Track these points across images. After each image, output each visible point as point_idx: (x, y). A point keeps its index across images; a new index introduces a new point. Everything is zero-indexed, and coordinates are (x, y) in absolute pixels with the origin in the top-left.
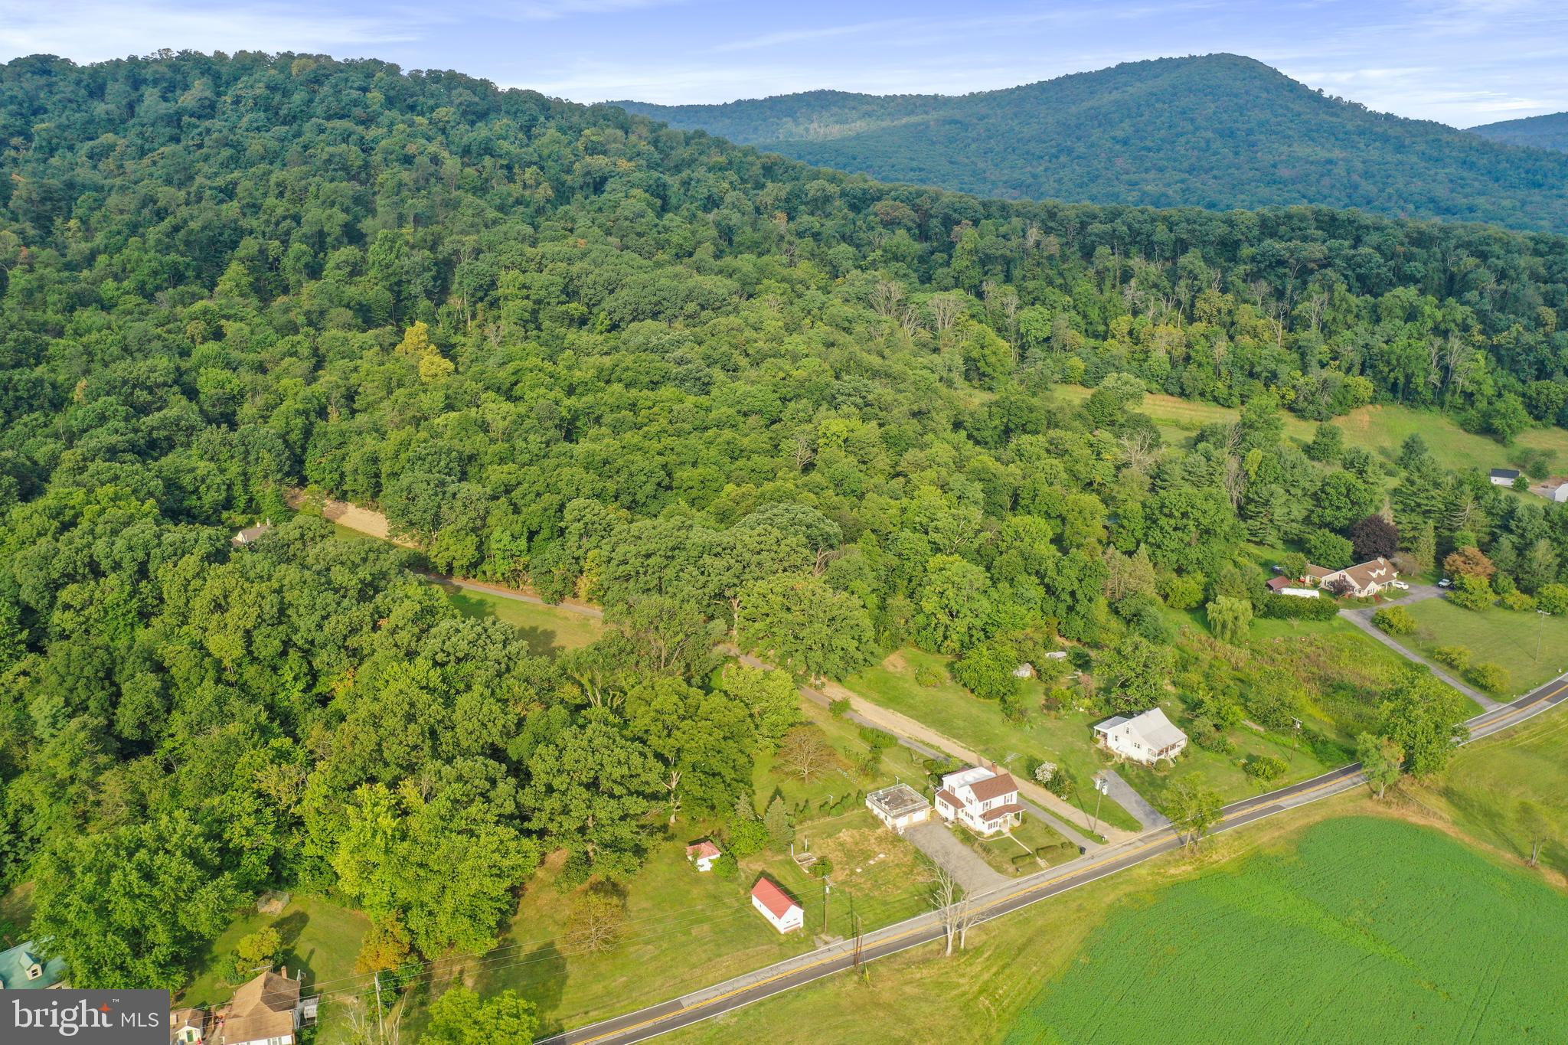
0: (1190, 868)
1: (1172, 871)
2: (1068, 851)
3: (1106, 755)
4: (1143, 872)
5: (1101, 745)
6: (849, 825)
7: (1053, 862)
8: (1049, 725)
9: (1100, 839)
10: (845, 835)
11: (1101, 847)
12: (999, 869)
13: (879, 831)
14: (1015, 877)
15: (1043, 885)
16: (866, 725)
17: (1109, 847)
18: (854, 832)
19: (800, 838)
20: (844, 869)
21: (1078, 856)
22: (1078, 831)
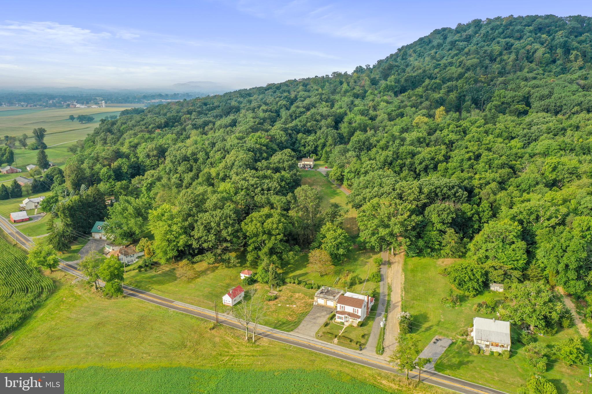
0: (395, 387)
1: (384, 382)
3: (464, 333)
4: (369, 372)
5: (470, 329)
6: (305, 293)
9: (380, 352)
10: (297, 295)
12: (317, 332)
14: (317, 338)
16: (382, 273)
17: (377, 356)
18: (303, 296)
19: (283, 288)
20: (277, 302)
21: (356, 349)
22: (378, 344)
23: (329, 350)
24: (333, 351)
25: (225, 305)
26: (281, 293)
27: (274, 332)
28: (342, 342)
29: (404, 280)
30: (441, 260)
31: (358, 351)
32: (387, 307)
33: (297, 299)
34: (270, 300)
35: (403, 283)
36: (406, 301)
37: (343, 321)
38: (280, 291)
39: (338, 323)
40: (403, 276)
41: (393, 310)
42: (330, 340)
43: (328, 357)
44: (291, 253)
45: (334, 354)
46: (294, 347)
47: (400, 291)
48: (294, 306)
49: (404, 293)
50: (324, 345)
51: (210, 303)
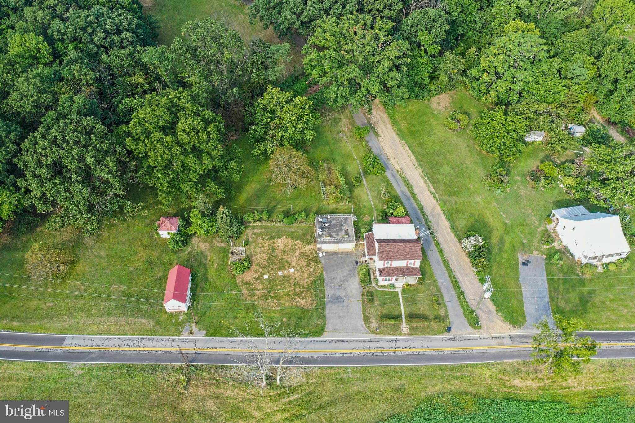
0: (535, 384)
1: (516, 382)
2: (435, 325)
3: (548, 238)
4: (487, 372)
5: (550, 227)
6: (291, 235)
7: (414, 331)
8: (522, 192)
9: (475, 322)
10: (281, 243)
11: (470, 330)
12: (366, 319)
13: (308, 247)
14: (374, 333)
15: (387, 351)
16: (375, 151)
17: (476, 334)
18: (290, 241)
19: (249, 233)
20: (256, 271)
21: (443, 333)
22: (463, 307)
23: (407, 352)
24: (414, 351)
25: (171, 314)
26: (251, 247)
28: (416, 327)
29: (412, 156)
30: (434, 100)
31: (446, 335)
32: (427, 223)
33: (284, 252)
34: (243, 271)
35: (416, 164)
36: (444, 202)
37: (392, 282)
38: (247, 243)
39: (384, 286)
40: (407, 148)
41: (438, 226)
42: (396, 329)
43: (417, 370)
45: (419, 357)
46: (355, 371)
47: (422, 183)
48: (292, 270)
49: (430, 184)
50: (393, 344)
51: (143, 321)
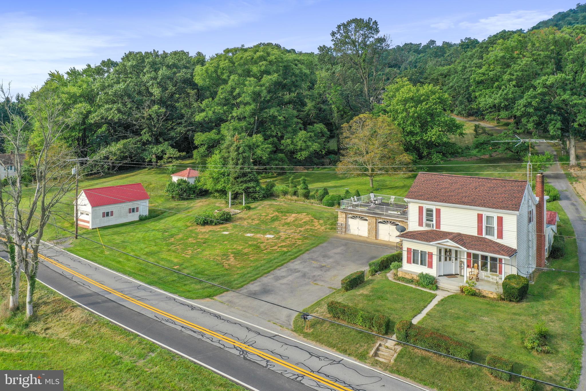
7: (408, 366)
10: (293, 217)
18: (307, 218)
26: (251, 212)
27: (141, 294)
33: (287, 224)
34: (206, 223)
37: (433, 272)
38: (249, 208)
42: (357, 343)
44: (302, 134)
48: (269, 236)
50: (316, 363)
